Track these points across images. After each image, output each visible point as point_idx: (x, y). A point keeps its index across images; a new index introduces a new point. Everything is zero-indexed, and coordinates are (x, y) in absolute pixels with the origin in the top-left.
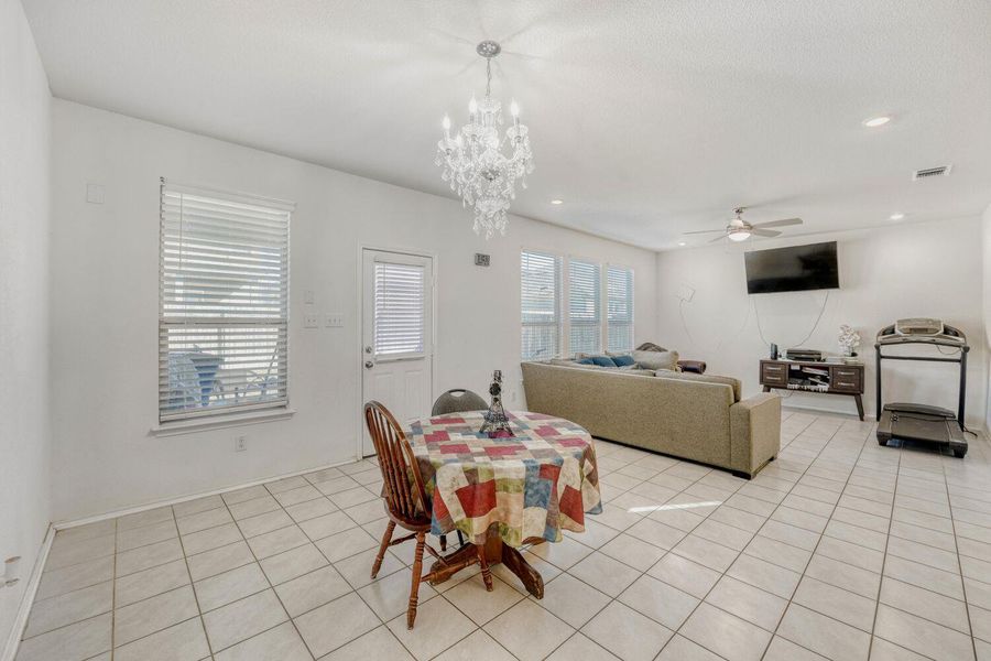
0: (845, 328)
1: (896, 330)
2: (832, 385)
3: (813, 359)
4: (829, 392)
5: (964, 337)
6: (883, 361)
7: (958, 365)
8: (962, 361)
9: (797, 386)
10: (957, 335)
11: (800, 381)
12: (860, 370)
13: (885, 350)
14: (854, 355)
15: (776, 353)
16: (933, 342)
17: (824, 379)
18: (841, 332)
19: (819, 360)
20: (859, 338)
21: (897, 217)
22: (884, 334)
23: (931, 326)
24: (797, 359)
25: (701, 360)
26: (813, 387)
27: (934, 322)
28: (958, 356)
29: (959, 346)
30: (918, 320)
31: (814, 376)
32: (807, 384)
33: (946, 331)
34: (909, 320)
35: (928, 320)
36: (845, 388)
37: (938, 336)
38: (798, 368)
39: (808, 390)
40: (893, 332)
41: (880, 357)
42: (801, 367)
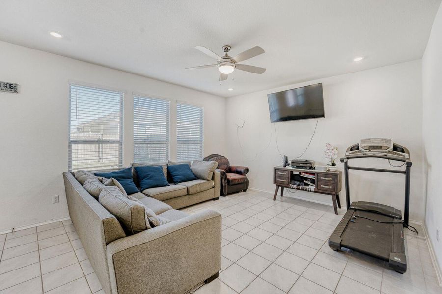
0: (328, 145)
1: (360, 148)
2: (317, 187)
3: (306, 167)
4: (315, 192)
5: (408, 153)
6: (350, 171)
7: (403, 176)
8: (407, 173)
9: (295, 186)
10: (403, 151)
11: (298, 183)
12: (335, 176)
13: (351, 163)
14: (333, 164)
15: (287, 162)
16: (385, 157)
17: (313, 181)
18: (326, 148)
19: (311, 168)
20: (337, 152)
21: (358, 59)
22: (351, 150)
23: (384, 144)
24: (297, 167)
25: (246, 166)
26: (306, 187)
27: (386, 141)
28: (404, 168)
29: (404, 161)
30: (375, 139)
31: (307, 179)
32: (302, 185)
33: (396, 148)
34: (369, 139)
35: (382, 139)
36: (325, 190)
37: (390, 152)
38: (297, 173)
39: (302, 189)
40: (358, 149)
41: (347, 168)
42: (300, 173)
